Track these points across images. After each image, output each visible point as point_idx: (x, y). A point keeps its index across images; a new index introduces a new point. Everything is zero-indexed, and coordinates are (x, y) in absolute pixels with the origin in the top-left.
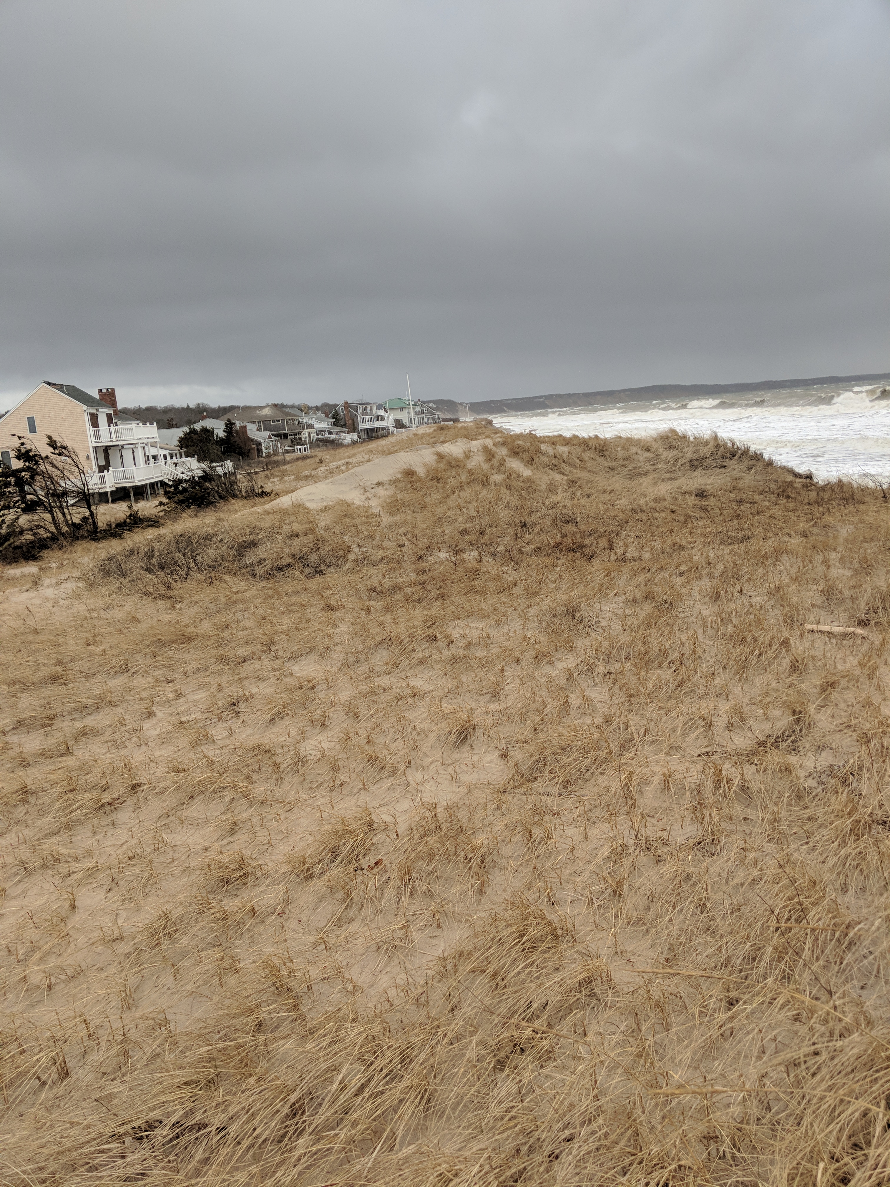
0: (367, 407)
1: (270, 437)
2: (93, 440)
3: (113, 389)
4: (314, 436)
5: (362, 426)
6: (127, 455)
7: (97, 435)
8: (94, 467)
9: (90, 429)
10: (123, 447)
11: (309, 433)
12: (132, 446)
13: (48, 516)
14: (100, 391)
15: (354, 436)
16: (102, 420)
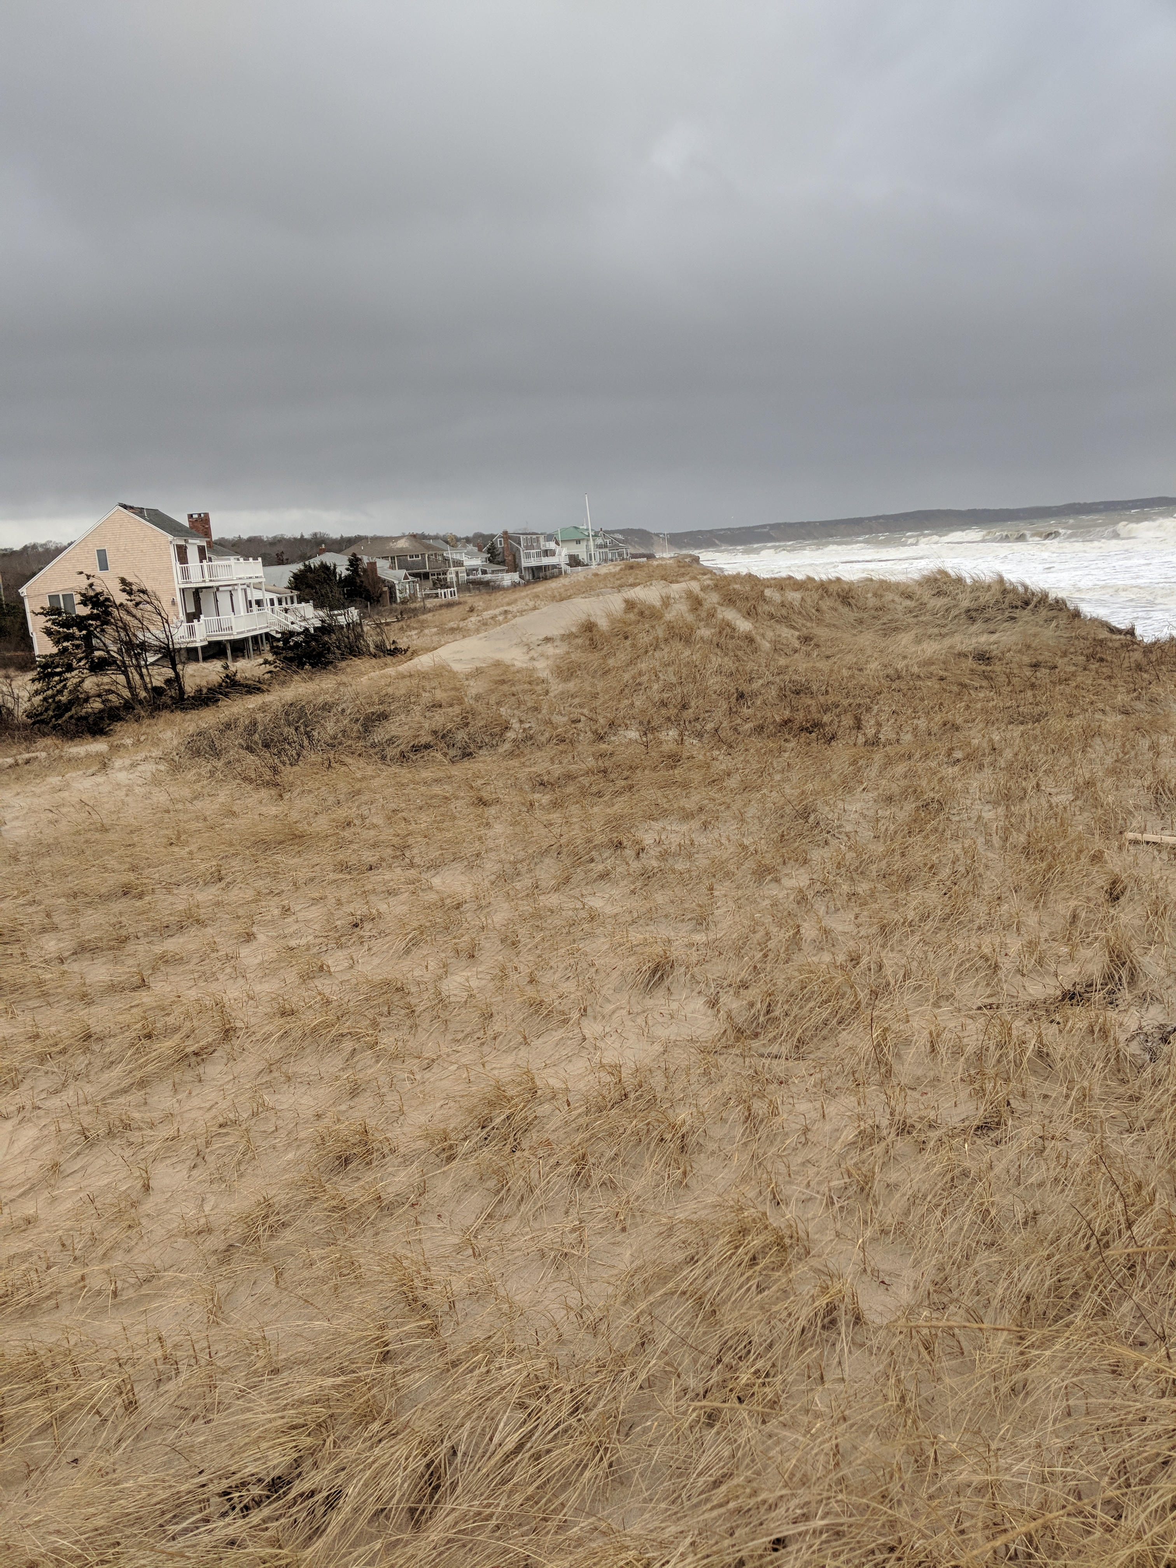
0: (533, 538)
1: (406, 578)
2: (180, 580)
3: (206, 515)
4: (463, 576)
5: (525, 563)
6: (224, 599)
7: (185, 574)
8: (181, 615)
9: (177, 566)
10: (218, 589)
11: (457, 573)
12: (230, 588)
13: (121, 678)
14: (191, 516)
15: (516, 577)
16: (192, 554)
